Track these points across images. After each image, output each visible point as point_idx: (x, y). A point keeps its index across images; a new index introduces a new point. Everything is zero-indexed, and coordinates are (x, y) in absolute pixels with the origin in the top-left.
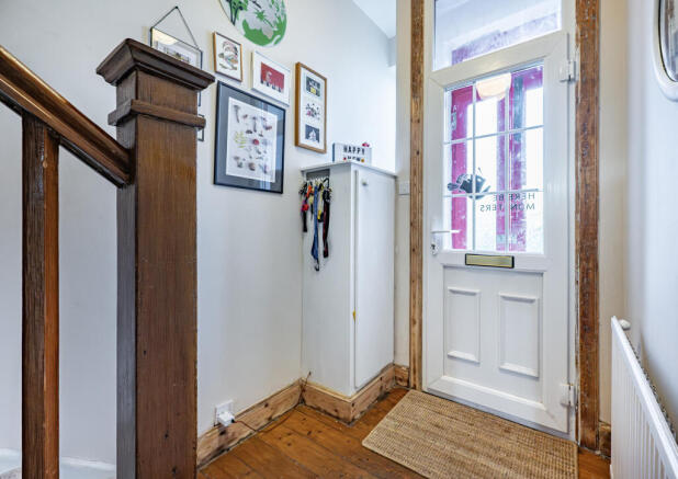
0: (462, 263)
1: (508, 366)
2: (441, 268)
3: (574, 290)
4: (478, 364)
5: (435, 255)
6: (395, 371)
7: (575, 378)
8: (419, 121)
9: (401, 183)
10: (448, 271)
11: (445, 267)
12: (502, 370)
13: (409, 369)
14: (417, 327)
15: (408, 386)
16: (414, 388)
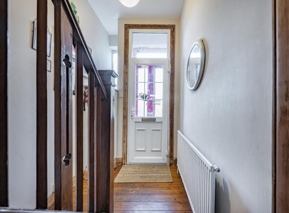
0: (141, 120)
1: (153, 149)
2: (134, 123)
3: (169, 126)
4: (145, 151)
5: (132, 119)
6: (117, 161)
7: (169, 148)
8: (127, 73)
9: (120, 94)
10: (136, 123)
11: (136, 122)
12: (152, 151)
13: (122, 159)
14: (125, 144)
15: (122, 164)
16: (124, 164)
